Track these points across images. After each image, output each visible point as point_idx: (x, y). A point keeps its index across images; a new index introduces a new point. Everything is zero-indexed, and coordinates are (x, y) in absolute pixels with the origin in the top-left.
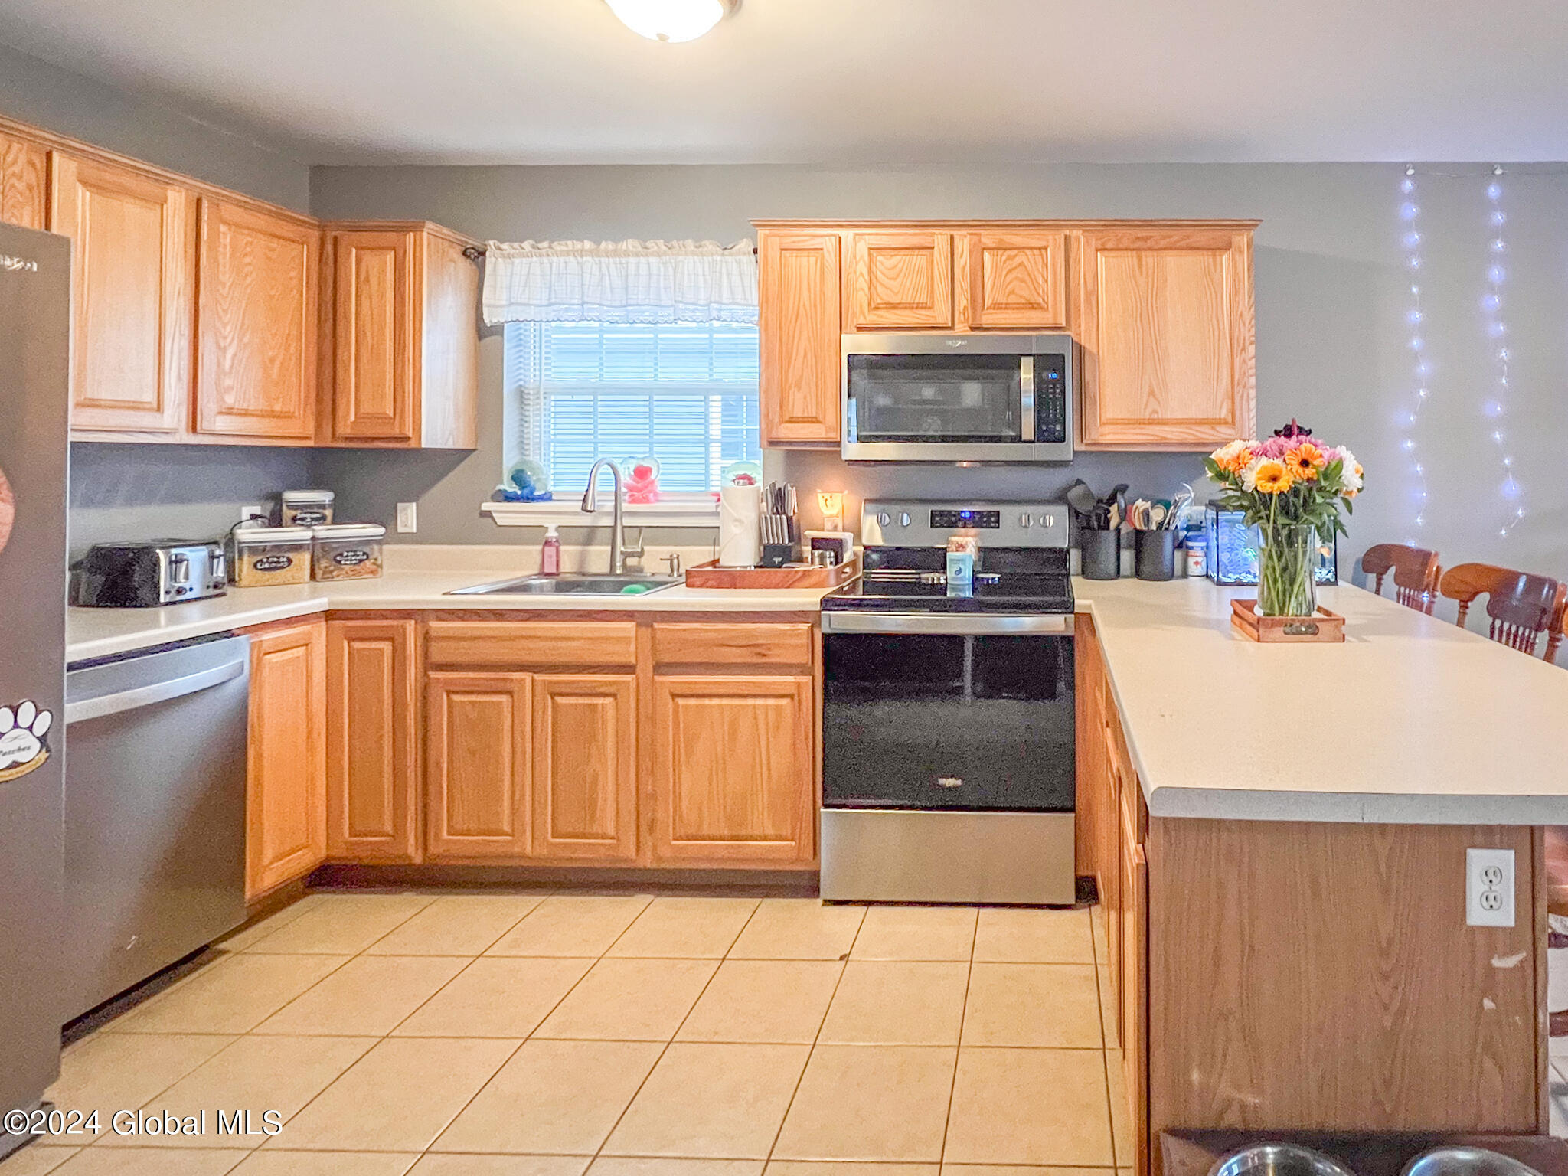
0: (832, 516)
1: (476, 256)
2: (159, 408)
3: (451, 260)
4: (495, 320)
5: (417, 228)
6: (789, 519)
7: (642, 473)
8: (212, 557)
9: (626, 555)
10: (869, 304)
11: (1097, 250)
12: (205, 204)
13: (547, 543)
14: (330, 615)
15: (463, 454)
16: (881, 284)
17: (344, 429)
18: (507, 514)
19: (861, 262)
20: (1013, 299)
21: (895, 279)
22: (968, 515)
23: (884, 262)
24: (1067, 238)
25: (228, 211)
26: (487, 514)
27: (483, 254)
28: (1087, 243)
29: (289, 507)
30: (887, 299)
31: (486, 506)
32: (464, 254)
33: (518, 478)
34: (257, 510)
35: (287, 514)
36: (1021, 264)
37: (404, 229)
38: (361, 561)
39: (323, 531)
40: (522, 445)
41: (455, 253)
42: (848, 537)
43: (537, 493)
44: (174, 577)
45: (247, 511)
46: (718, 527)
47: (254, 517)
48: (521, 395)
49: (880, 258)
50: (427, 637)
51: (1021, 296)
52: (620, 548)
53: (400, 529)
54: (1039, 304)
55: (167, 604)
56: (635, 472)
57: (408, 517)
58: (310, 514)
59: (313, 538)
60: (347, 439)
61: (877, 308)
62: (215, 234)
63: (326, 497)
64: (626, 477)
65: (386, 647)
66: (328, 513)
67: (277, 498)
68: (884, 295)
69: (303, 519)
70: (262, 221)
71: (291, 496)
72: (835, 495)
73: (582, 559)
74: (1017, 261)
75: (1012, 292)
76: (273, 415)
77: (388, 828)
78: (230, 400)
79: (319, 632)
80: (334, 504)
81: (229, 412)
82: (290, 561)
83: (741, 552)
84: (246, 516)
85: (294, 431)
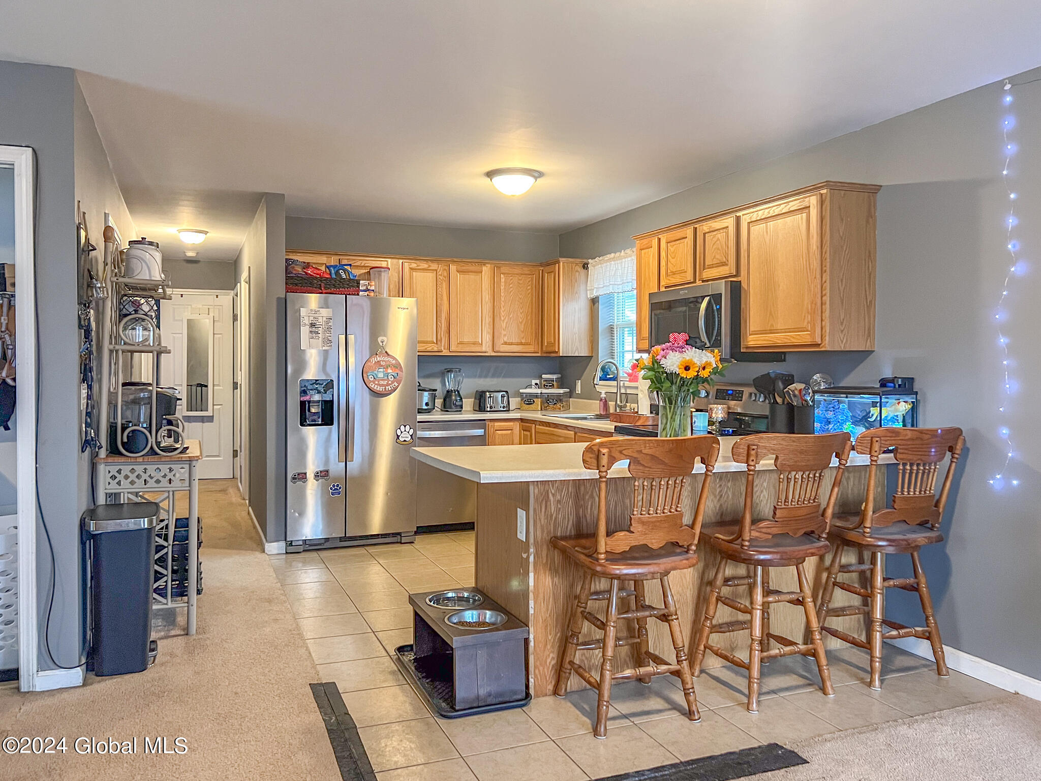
2: (481, 344)
3: (577, 271)
4: (592, 296)
5: (558, 262)
8: (502, 396)
10: (666, 274)
12: (496, 268)
13: (601, 400)
14: (521, 420)
15: (589, 359)
16: (670, 262)
17: (547, 349)
19: (664, 251)
20: (715, 261)
21: (674, 258)
23: (671, 249)
25: (504, 269)
26: (595, 386)
27: (587, 265)
29: (544, 380)
30: (672, 270)
32: (583, 267)
34: (538, 381)
35: (542, 383)
36: (718, 240)
37: (555, 263)
38: (555, 403)
39: (545, 391)
41: (579, 268)
44: (489, 402)
45: (534, 382)
47: (536, 384)
48: (611, 330)
49: (670, 247)
51: (718, 259)
52: (618, 403)
53: (577, 392)
54: (724, 262)
55: (489, 411)
56: (632, 367)
57: (579, 386)
58: (549, 384)
59: (541, 393)
60: (547, 352)
61: (669, 276)
62: (500, 279)
65: (529, 434)
66: (555, 383)
67: (541, 377)
68: (671, 268)
69: (547, 386)
70: (518, 270)
71: (544, 376)
74: (716, 237)
75: (715, 257)
76: (521, 344)
78: (506, 339)
79: (516, 425)
80: (558, 381)
81: (505, 343)
82: (534, 401)
84: (533, 384)
85: (531, 350)
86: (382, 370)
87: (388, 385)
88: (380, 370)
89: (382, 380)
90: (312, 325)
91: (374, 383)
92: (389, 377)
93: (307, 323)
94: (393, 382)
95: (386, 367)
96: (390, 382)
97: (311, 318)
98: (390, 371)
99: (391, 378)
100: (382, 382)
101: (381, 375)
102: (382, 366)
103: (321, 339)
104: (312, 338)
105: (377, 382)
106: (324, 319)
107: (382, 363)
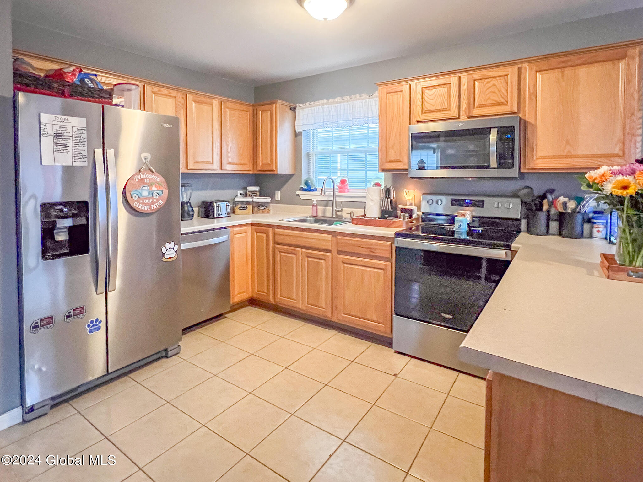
0: (409, 200)
1: (293, 109)
2: (213, 163)
3: (287, 112)
4: (299, 131)
5: (276, 102)
6: (391, 201)
7: (343, 182)
8: (227, 205)
9: (337, 211)
10: (422, 111)
11: (537, 72)
12: (223, 103)
13: (313, 206)
14: (252, 224)
15: (291, 175)
16: (427, 102)
17: (259, 168)
18: (304, 195)
19: (419, 94)
20: (489, 102)
21: (432, 100)
22: (469, 201)
23: (428, 92)
24: (520, 69)
25: (229, 104)
26: (298, 195)
27: (295, 108)
28: (531, 69)
29: (249, 192)
30: (429, 108)
31: (298, 192)
32: (291, 109)
33: (306, 183)
34: (242, 192)
35: (248, 193)
36: (494, 85)
37: (272, 104)
38: (265, 208)
39: (256, 199)
40: (309, 172)
42: (415, 208)
43: (312, 188)
44: (218, 211)
45: (239, 192)
46: (366, 202)
47: (241, 194)
48: (308, 155)
49: (427, 91)
50: (275, 234)
51: (493, 100)
52: (335, 208)
53: (276, 199)
54: (502, 103)
55: (217, 218)
56: (341, 181)
57: (278, 195)
58: (254, 193)
59: (253, 201)
60: (260, 171)
61: (425, 113)
62: (225, 112)
63: (257, 188)
64: (338, 183)
65: (264, 235)
66: (258, 193)
67: (246, 188)
68: (428, 107)
69: (252, 195)
70: (238, 107)
71: (250, 188)
72: (410, 191)
73: (324, 211)
74: (492, 83)
75: (489, 99)
76: (241, 164)
77: (265, 291)
78: (230, 160)
79: (249, 229)
80: (260, 191)
81: (230, 163)
82: (247, 207)
83: (374, 212)
84: (239, 194)
85: (248, 169)
86: (146, 188)
87: (153, 203)
88: (144, 188)
89: (146, 199)
90: (58, 136)
91: (138, 202)
92: (154, 196)
93: (50, 132)
94: (158, 200)
95: (150, 185)
96: (155, 201)
97: (57, 127)
98: (154, 189)
99: (156, 196)
100: (146, 201)
101: (145, 193)
102: (146, 184)
103: (70, 153)
104: (58, 151)
105: (141, 201)
106: (75, 129)
107: (146, 181)
